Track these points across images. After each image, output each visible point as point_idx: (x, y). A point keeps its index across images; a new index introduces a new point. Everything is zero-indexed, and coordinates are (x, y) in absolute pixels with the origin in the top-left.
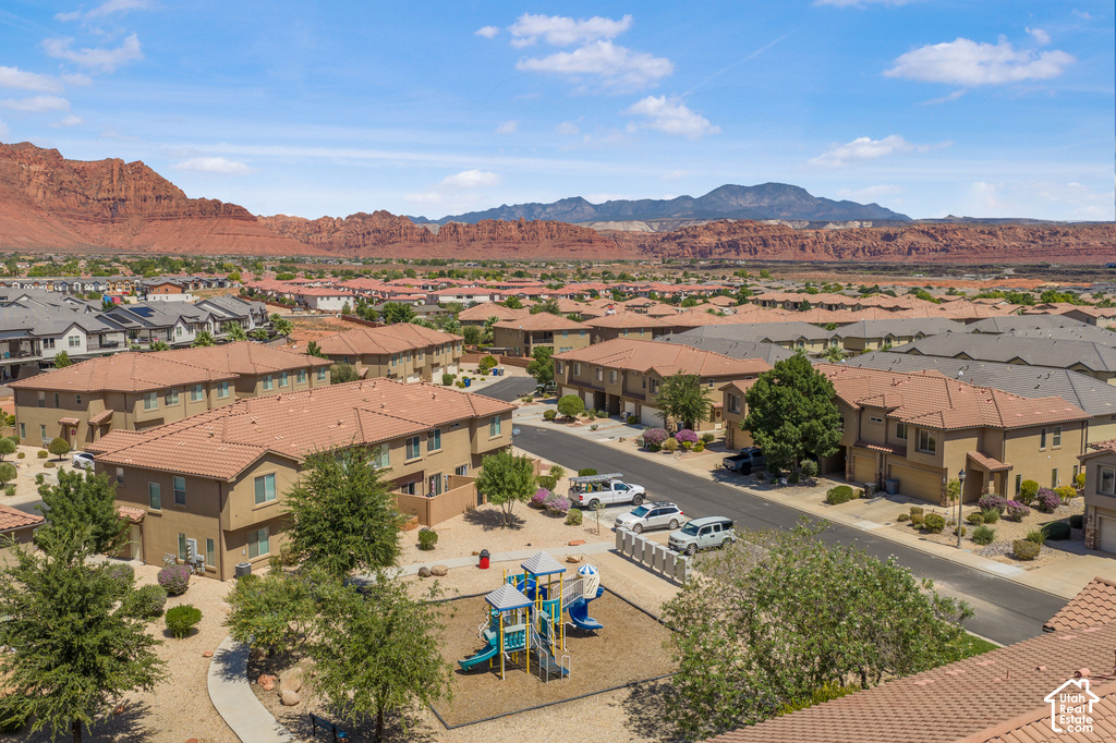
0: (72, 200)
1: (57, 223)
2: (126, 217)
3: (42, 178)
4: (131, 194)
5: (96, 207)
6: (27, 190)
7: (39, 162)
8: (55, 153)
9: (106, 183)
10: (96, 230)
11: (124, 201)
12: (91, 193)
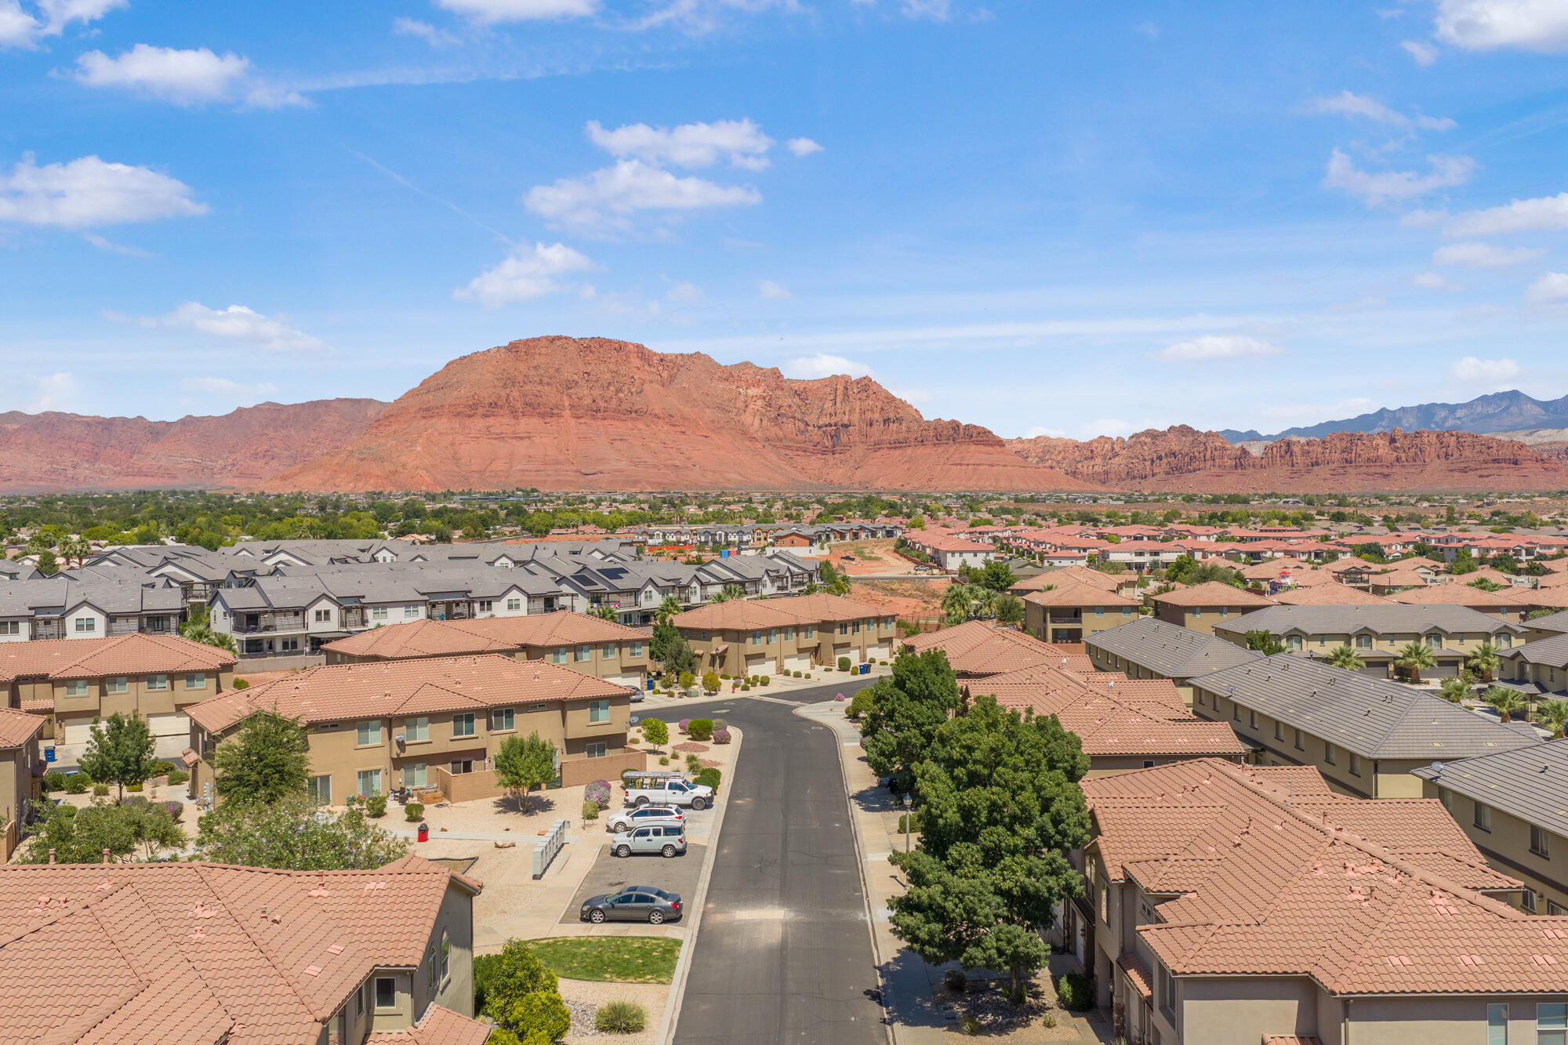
0: (790, 427)
1: (772, 457)
2: (848, 446)
3: (760, 403)
4: (855, 418)
5: (815, 435)
6: (743, 418)
7: (757, 384)
8: (776, 373)
9: (828, 405)
10: (815, 463)
11: (846, 426)
12: (811, 418)
